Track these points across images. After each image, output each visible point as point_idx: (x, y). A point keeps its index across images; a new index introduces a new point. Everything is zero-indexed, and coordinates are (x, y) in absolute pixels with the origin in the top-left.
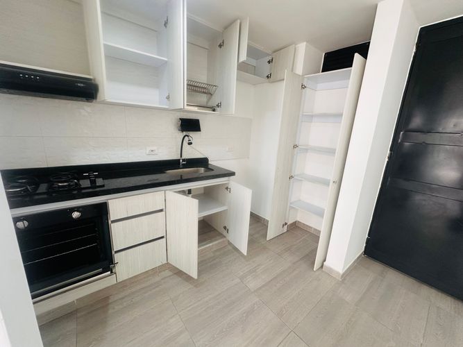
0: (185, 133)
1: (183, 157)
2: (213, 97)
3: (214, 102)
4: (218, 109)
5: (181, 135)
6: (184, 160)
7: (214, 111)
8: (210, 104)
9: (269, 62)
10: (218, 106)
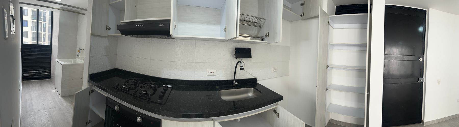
0: (239, 60)
1: (236, 78)
2: (262, 28)
3: (263, 34)
4: (266, 38)
5: (236, 61)
6: (237, 81)
7: (263, 40)
8: (260, 35)
9: (302, 5)
10: (266, 36)
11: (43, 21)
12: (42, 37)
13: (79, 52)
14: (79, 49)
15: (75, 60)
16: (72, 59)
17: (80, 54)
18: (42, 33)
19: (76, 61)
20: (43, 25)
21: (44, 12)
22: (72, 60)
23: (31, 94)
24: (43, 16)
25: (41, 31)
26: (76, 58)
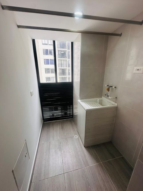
11: (68, 59)
12: (67, 72)
13: (108, 90)
14: (108, 86)
15: (100, 99)
16: (97, 97)
17: (109, 93)
18: (67, 69)
19: (102, 100)
20: (68, 61)
21: (68, 51)
22: (97, 100)
23: (50, 142)
24: (67, 54)
25: (66, 67)
26: (102, 97)
